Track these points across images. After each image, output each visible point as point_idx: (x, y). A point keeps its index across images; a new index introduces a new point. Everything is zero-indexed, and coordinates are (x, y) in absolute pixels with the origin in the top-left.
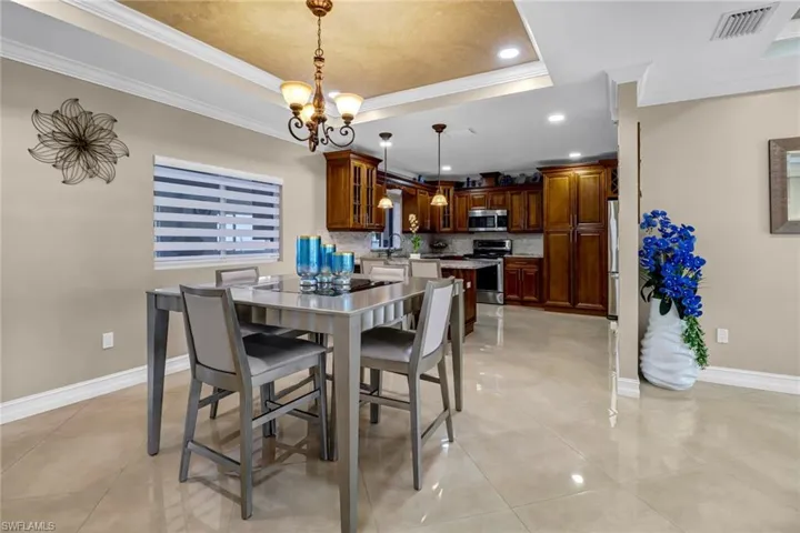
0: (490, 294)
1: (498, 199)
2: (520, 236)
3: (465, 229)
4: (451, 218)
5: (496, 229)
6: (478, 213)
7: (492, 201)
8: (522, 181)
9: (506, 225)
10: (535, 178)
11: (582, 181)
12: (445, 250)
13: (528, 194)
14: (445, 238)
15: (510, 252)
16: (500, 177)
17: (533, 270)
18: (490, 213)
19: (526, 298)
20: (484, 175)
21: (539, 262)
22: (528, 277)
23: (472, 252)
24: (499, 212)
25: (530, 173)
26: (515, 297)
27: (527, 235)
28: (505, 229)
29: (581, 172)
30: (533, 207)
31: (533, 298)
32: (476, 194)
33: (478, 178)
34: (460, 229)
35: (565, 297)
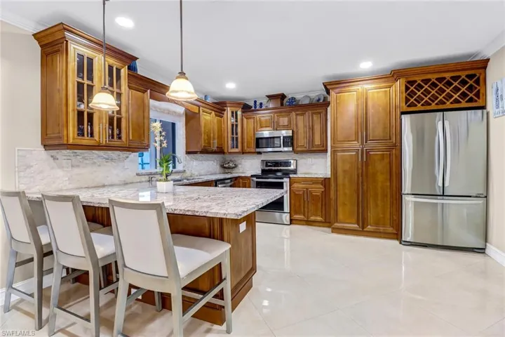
0: (277, 214)
1: (284, 121)
2: (304, 156)
3: (253, 150)
4: (240, 140)
5: (282, 149)
6: (266, 133)
7: (278, 123)
8: (307, 102)
9: (292, 145)
10: (319, 100)
11: (370, 95)
12: (236, 170)
13: (312, 114)
14: (235, 159)
15: (295, 172)
16: (286, 100)
17: (318, 190)
18: (276, 134)
19: (312, 218)
20: (271, 97)
21: (325, 182)
22: (314, 198)
23: (259, 172)
24: (284, 133)
25: (314, 95)
26: (301, 217)
27: (313, 156)
28: (291, 149)
29: (368, 86)
30: (317, 128)
31: (319, 219)
32: (264, 115)
33: (265, 101)
34: (248, 150)
35: (354, 220)
